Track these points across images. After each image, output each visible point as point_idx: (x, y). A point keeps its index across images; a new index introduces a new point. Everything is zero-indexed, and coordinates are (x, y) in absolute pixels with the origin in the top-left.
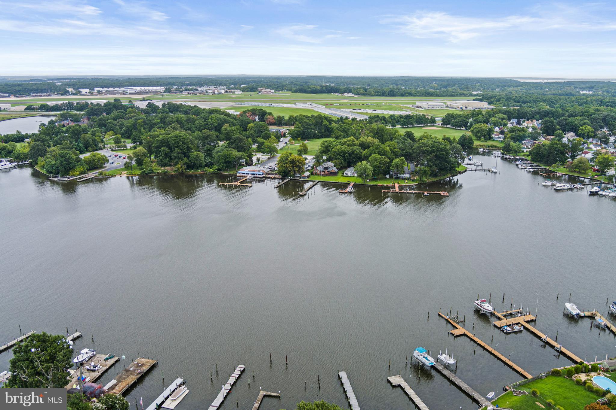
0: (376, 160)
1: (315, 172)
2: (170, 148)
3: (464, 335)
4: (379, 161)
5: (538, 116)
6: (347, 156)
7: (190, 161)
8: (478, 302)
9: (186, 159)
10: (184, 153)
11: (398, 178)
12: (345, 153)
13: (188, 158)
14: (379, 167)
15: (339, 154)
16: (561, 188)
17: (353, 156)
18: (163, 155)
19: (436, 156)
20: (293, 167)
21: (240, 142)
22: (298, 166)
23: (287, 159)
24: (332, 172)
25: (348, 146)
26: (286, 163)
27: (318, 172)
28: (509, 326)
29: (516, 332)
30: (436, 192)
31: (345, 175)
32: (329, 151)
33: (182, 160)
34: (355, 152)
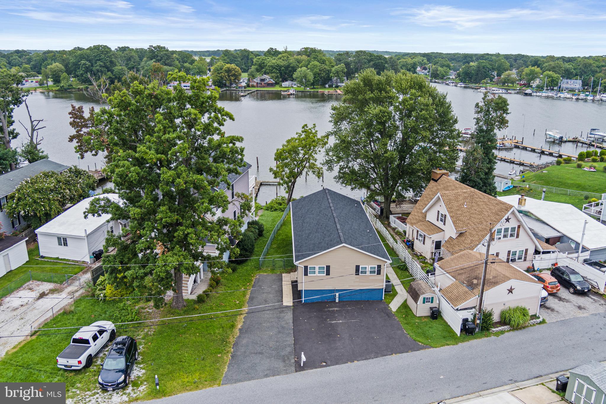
0: (315, 66)
1: (251, 84)
2: (90, 61)
4: (319, 68)
6: (283, 70)
7: (115, 75)
9: (109, 73)
10: (107, 68)
11: (338, 87)
12: (281, 67)
13: (112, 72)
14: (319, 74)
15: (275, 68)
16: (497, 92)
17: (290, 69)
18: (83, 69)
20: (229, 76)
21: (167, 59)
22: (234, 75)
23: (221, 69)
24: (269, 84)
25: (283, 60)
26: (221, 73)
27: (255, 84)
28: (501, 144)
31: (283, 86)
32: (262, 68)
33: (105, 74)
34: (292, 65)
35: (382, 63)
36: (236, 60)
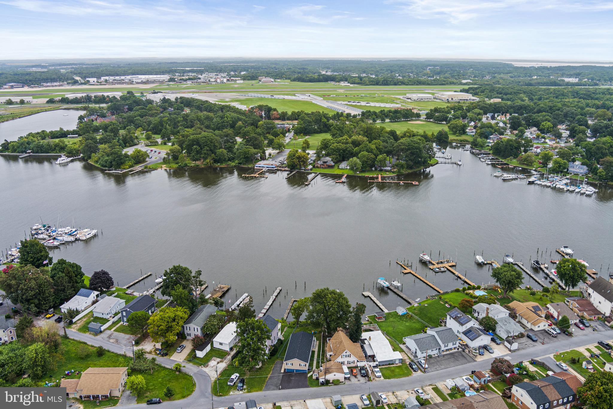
0: (364, 156)
1: (316, 165)
2: (200, 146)
3: (410, 273)
4: (367, 157)
5: (512, 110)
6: (342, 152)
7: (217, 157)
8: (421, 255)
9: (213, 155)
10: (211, 150)
11: (381, 170)
12: (340, 150)
13: (215, 155)
14: (366, 162)
15: (335, 151)
16: (507, 178)
17: (347, 152)
18: (195, 152)
19: (411, 153)
20: (299, 161)
21: (255, 140)
22: (303, 161)
23: (294, 156)
24: (330, 166)
25: (343, 144)
26: (294, 159)
27: (319, 166)
28: (438, 268)
29: (442, 272)
30: (409, 182)
31: (340, 167)
32: (327, 147)
33: (210, 156)
34: (348, 149)
35: (417, 152)
36: (310, 124)
